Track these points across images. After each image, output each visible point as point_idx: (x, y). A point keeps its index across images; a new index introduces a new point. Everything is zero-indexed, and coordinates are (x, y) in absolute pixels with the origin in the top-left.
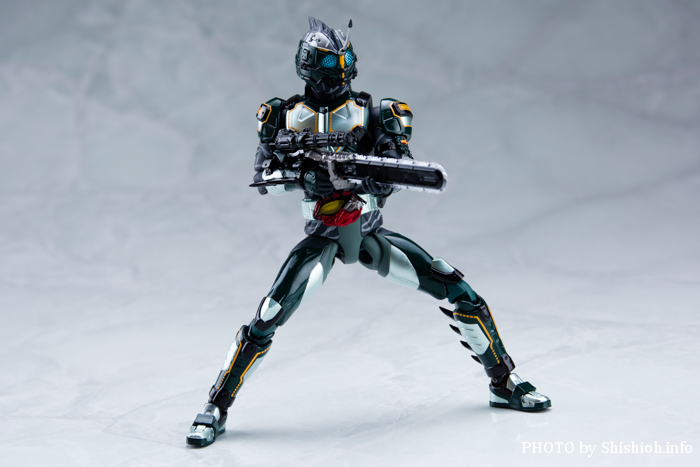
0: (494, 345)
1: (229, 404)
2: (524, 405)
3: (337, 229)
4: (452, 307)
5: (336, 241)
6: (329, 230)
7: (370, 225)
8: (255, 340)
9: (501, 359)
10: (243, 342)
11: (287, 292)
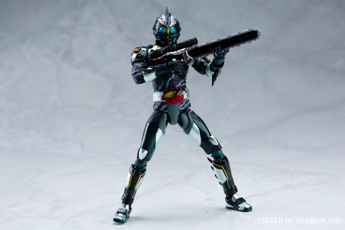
0: (229, 180)
1: (132, 202)
2: (240, 209)
3: (167, 107)
4: (212, 159)
5: (167, 113)
6: (163, 107)
7: (183, 106)
8: (138, 170)
9: (231, 187)
10: (133, 171)
11: (149, 144)
